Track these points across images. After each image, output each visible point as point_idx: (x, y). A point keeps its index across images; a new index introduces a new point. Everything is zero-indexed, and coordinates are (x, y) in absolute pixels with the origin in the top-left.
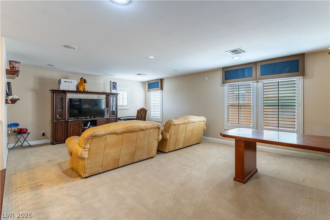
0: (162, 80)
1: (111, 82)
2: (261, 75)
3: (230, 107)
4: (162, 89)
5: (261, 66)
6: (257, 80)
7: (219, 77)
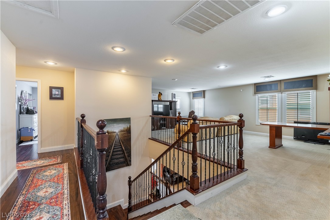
0: (204, 91)
1: (172, 94)
2: (285, 89)
3: (260, 110)
4: (204, 97)
5: (284, 83)
6: (281, 92)
7: (252, 90)
